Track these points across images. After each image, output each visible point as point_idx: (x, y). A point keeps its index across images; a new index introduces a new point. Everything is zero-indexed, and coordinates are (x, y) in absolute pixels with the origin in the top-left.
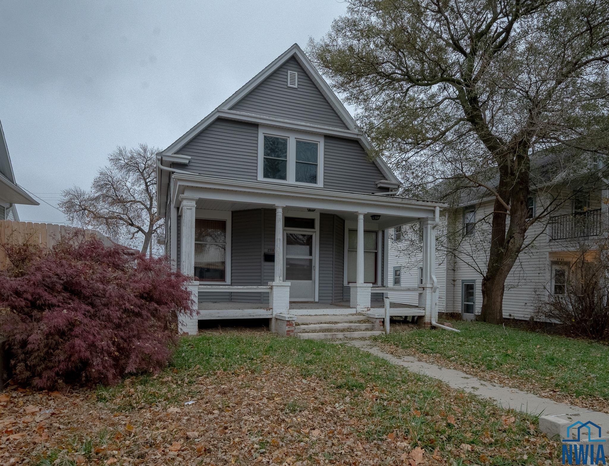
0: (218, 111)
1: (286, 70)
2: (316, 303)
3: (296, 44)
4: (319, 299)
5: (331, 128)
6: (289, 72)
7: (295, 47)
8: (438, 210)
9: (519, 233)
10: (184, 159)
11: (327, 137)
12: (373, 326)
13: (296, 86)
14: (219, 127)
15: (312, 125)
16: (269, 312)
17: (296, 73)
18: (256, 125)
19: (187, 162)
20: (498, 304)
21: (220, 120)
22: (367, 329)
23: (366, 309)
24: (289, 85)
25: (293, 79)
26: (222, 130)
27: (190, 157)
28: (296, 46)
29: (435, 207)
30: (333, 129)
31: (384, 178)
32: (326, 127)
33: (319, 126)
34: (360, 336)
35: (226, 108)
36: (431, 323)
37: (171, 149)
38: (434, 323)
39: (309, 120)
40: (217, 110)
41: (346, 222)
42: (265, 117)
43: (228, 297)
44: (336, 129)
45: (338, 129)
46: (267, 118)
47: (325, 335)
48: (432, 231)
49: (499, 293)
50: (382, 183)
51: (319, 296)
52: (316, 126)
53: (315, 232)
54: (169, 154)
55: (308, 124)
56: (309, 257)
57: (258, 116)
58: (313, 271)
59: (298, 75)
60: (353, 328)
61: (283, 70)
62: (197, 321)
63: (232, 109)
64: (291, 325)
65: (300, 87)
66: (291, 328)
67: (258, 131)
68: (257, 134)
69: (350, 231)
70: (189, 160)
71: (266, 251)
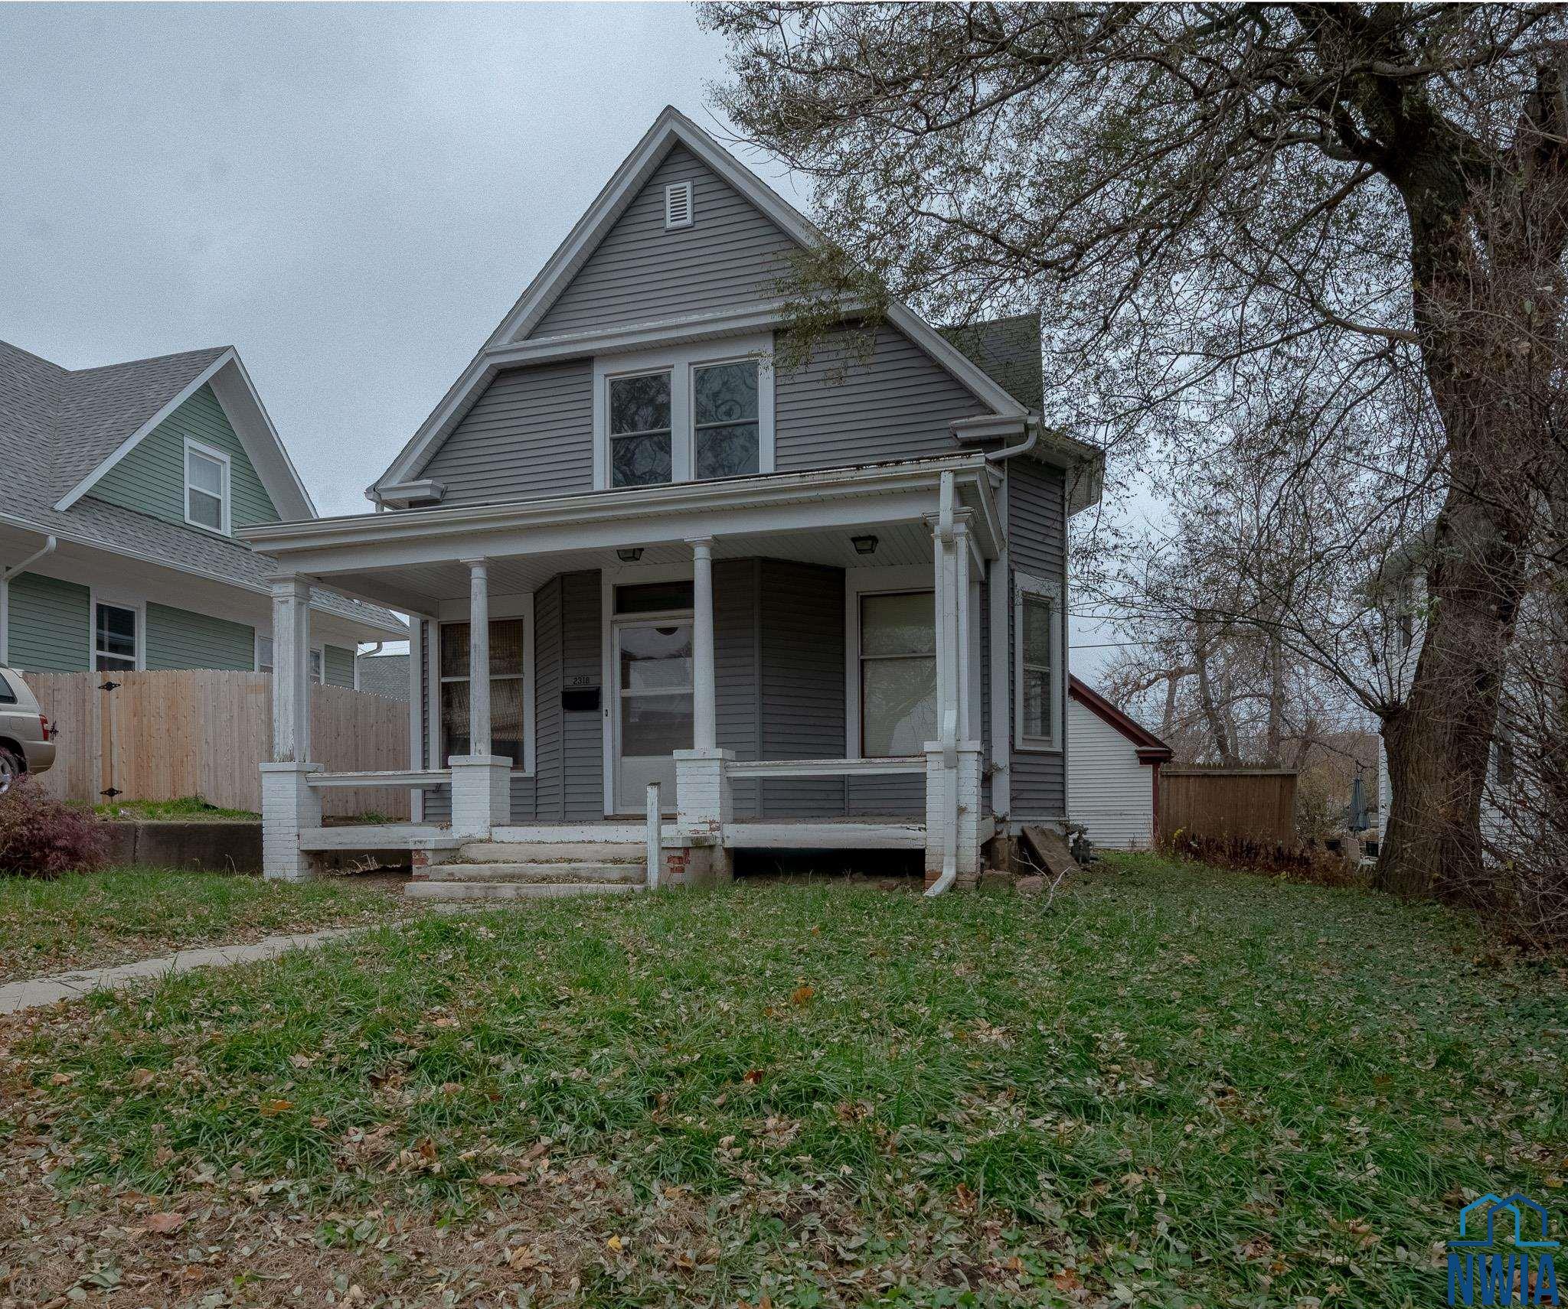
0: (488, 355)
1: (659, 189)
3: (669, 107)
6: (668, 188)
7: (670, 115)
8: (947, 483)
10: (424, 489)
11: (784, 332)
13: (688, 221)
14: (503, 390)
17: (688, 185)
18: (584, 362)
19: (427, 493)
21: (503, 374)
23: (706, 827)
24: (670, 225)
25: (679, 207)
26: (514, 400)
27: (429, 482)
28: (670, 113)
29: (938, 475)
31: (982, 409)
35: (506, 342)
37: (396, 471)
38: (948, 874)
39: (721, 302)
40: (484, 353)
42: (593, 333)
46: (599, 333)
54: (394, 483)
55: (708, 316)
57: (577, 336)
59: (693, 187)
61: (652, 190)
62: (296, 851)
63: (528, 338)
64: (423, 861)
65: (698, 217)
66: (424, 871)
67: (591, 373)
68: (591, 382)
69: (864, 600)
70: (431, 486)
71: (569, 682)
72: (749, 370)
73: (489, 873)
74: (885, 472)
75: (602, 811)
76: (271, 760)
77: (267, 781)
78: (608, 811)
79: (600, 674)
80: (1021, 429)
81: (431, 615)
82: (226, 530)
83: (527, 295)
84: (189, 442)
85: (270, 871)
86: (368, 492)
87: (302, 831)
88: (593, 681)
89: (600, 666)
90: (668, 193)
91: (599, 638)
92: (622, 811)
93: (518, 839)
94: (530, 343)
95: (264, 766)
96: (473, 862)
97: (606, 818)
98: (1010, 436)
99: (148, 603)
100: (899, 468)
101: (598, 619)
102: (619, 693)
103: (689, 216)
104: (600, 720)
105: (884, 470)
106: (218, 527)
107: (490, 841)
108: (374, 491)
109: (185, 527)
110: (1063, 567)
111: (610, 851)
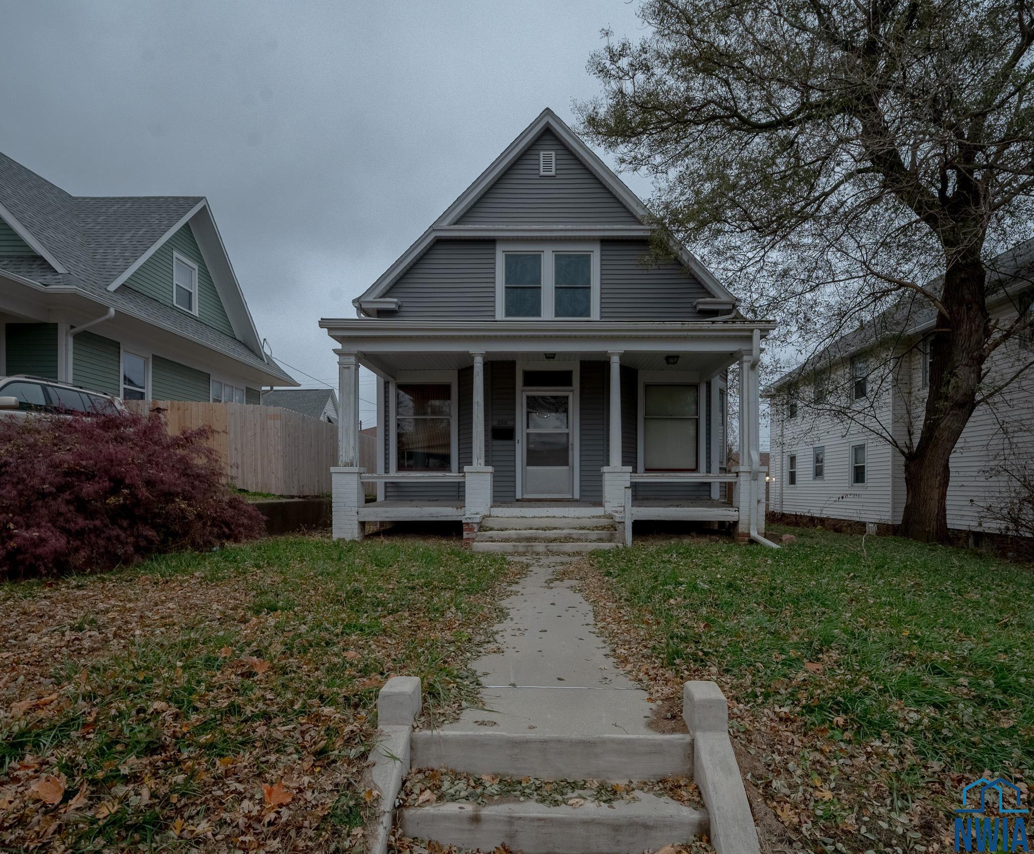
0: (434, 230)
1: (536, 152)
2: (576, 501)
3: (547, 109)
4: (581, 496)
5: (607, 227)
6: (542, 153)
7: (547, 114)
8: (757, 335)
9: (966, 365)
10: (390, 303)
11: (606, 242)
12: (612, 535)
13: (553, 173)
14: (438, 251)
15: (575, 227)
16: (460, 512)
17: (553, 153)
18: (491, 242)
19: (393, 306)
20: (934, 505)
21: (439, 242)
22: (601, 540)
23: (622, 509)
24: (542, 173)
25: (547, 164)
26: (444, 259)
27: (395, 300)
28: (548, 112)
29: (752, 331)
30: (611, 227)
31: (709, 294)
32: (599, 227)
33: (587, 227)
34: (575, 550)
35: (444, 224)
36: (749, 534)
37: (372, 291)
38: (754, 534)
39: (572, 220)
40: (432, 229)
41: (640, 372)
42: (501, 227)
43: (455, 494)
44: (616, 227)
45: (620, 227)
46: (504, 227)
47: (514, 546)
48: (750, 373)
49: (936, 482)
50: (704, 303)
51: (581, 491)
52: (582, 227)
53: (572, 391)
54: (370, 299)
56: (566, 431)
57: (491, 227)
58: (570, 452)
59: (556, 155)
60: (575, 536)
61: (532, 152)
62: (357, 522)
63: (455, 223)
64: (471, 530)
65: (559, 172)
66: (472, 535)
67: (495, 249)
68: (494, 254)
69: (647, 386)
70: (396, 303)
71: (495, 423)
72: (585, 259)
73: (515, 537)
74: (726, 326)
75: (515, 496)
76: (337, 465)
77: (335, 478)
78: (519, 496)
79: (514, 420)
80: (730, 307)
81: (393, 377)
82: (195, 312)
83: (460, 200)
84: (176, 254)
85: (336, 534)
86: (354, 301)
87: (360, 509)
88: (510, 424)
89: (515, 415)
90: (542, 156)
91: (514, 399)
92: (526, 496)
93: (507, 515)
94: (456, 227)
95: (332, 469)
96: (491, 529)
97: (518, 500)
98: (722, 310)
99: (153, 356)
100: (734, 325)
101: (514, 388)
102: (525, 431)
103: (554, 170)
104: (515, 446)
105: (725, 325)
106: (190, 309)
107: (490, 516)
108: (358, 303)
109: (173, 308)
110: (727, 376)
111: (577, 523)
